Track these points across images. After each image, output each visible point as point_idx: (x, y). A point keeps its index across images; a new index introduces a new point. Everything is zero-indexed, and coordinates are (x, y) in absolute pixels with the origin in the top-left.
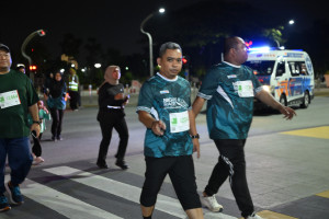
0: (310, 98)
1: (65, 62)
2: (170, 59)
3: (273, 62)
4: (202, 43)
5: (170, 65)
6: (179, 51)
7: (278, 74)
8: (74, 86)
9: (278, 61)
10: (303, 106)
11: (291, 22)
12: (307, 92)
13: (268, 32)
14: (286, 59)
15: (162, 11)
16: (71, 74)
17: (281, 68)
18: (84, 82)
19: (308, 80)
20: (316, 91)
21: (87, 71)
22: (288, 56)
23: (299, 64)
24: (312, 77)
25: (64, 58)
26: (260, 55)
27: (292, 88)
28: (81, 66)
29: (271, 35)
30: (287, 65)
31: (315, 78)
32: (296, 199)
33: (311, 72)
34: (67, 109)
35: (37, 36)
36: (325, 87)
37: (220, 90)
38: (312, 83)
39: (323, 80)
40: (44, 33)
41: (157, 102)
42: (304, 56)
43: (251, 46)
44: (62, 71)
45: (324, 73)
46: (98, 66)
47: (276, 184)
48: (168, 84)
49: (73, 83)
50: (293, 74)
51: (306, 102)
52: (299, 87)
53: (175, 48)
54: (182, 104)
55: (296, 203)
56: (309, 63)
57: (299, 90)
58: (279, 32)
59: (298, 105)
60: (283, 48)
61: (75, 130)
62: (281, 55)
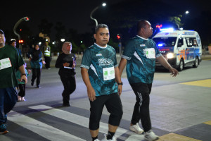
0: (199, 61)
1: (42, 38)
2: (102, 34)
3: (176, 38)
4: (130, 26)
5: (102, 38)
6: (107, 29)
7: (179, 46)
8: (48, 53)
9: (179, 37)
10: (194, 66)
11: (187, 12)
12: (197, 57)
13: (172, 19)
14: (184, 36)
15: (104, 5)
16: (46, 46)
17: (181, 41)
18: (53, 51)
19: (198, 50)
20: (203, 56)
21: (56, 44)
22: (185, 34)
23: (192, 40)
24: (200, 48)
25: (41, 35)
26: (167, 34)
27: (188, 54)
28: (52, 41)
29: (174, 21)
30: (184, 40)
31: (203, 48)
32: (190, 126)
33: (200, 44)
34: (43, 68)
35: (24, 21)
36: (208, 54)
37: (136, 54)
38: (200, 51)
39: (207, 49)
40: (28, 19)
41: (94, 61)
42: (195, 34)
43: (162, 28)
44: (40, 43)
45: (208, 45)
46: (63, 40)
47: (177, 116)
48: (101, 49)
49: (47, 51)
50: (188, 46)
51: (197, 64)
52: (192, 54)
53: (104, 27)
54: (110, 62)
55: (191, 128)
56: (198, 39)
57: (192, 56)
58: (179, 19)
59: (191, 65)
60: (182, 29)
61: (49, 82)
62: (180, 34)
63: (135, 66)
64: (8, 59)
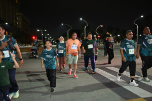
25: (108, 33)
37: (143, 43)
41: (125, 46)
54: (133, 47)
63: (143, 49)
64: (92, 45)
